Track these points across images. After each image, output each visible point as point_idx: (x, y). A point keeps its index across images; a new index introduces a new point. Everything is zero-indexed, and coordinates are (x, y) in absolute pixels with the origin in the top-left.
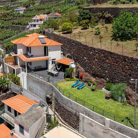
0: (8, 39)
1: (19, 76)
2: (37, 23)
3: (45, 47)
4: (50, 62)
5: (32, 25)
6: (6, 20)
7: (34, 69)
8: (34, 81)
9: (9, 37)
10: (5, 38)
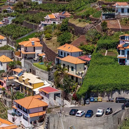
0: (20, 38)
1: (21, 61)
2: (48, 23)
3: (34, 47)
4: (36, 55)
5: (43, 24)
6: (21, 12)
7: (28, 58)
8: (26, 63)
9: (22, 36)
10: (18, 37)
